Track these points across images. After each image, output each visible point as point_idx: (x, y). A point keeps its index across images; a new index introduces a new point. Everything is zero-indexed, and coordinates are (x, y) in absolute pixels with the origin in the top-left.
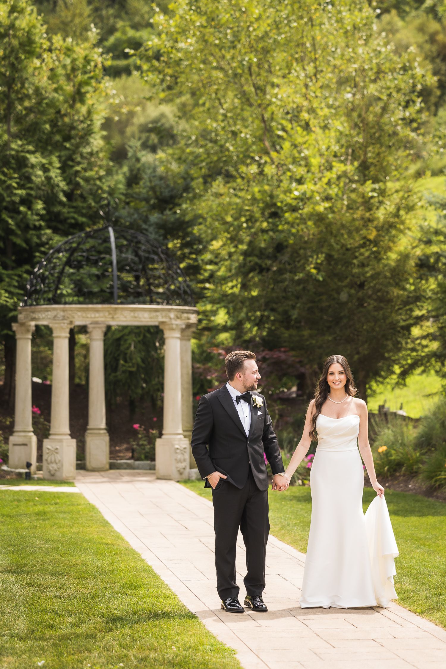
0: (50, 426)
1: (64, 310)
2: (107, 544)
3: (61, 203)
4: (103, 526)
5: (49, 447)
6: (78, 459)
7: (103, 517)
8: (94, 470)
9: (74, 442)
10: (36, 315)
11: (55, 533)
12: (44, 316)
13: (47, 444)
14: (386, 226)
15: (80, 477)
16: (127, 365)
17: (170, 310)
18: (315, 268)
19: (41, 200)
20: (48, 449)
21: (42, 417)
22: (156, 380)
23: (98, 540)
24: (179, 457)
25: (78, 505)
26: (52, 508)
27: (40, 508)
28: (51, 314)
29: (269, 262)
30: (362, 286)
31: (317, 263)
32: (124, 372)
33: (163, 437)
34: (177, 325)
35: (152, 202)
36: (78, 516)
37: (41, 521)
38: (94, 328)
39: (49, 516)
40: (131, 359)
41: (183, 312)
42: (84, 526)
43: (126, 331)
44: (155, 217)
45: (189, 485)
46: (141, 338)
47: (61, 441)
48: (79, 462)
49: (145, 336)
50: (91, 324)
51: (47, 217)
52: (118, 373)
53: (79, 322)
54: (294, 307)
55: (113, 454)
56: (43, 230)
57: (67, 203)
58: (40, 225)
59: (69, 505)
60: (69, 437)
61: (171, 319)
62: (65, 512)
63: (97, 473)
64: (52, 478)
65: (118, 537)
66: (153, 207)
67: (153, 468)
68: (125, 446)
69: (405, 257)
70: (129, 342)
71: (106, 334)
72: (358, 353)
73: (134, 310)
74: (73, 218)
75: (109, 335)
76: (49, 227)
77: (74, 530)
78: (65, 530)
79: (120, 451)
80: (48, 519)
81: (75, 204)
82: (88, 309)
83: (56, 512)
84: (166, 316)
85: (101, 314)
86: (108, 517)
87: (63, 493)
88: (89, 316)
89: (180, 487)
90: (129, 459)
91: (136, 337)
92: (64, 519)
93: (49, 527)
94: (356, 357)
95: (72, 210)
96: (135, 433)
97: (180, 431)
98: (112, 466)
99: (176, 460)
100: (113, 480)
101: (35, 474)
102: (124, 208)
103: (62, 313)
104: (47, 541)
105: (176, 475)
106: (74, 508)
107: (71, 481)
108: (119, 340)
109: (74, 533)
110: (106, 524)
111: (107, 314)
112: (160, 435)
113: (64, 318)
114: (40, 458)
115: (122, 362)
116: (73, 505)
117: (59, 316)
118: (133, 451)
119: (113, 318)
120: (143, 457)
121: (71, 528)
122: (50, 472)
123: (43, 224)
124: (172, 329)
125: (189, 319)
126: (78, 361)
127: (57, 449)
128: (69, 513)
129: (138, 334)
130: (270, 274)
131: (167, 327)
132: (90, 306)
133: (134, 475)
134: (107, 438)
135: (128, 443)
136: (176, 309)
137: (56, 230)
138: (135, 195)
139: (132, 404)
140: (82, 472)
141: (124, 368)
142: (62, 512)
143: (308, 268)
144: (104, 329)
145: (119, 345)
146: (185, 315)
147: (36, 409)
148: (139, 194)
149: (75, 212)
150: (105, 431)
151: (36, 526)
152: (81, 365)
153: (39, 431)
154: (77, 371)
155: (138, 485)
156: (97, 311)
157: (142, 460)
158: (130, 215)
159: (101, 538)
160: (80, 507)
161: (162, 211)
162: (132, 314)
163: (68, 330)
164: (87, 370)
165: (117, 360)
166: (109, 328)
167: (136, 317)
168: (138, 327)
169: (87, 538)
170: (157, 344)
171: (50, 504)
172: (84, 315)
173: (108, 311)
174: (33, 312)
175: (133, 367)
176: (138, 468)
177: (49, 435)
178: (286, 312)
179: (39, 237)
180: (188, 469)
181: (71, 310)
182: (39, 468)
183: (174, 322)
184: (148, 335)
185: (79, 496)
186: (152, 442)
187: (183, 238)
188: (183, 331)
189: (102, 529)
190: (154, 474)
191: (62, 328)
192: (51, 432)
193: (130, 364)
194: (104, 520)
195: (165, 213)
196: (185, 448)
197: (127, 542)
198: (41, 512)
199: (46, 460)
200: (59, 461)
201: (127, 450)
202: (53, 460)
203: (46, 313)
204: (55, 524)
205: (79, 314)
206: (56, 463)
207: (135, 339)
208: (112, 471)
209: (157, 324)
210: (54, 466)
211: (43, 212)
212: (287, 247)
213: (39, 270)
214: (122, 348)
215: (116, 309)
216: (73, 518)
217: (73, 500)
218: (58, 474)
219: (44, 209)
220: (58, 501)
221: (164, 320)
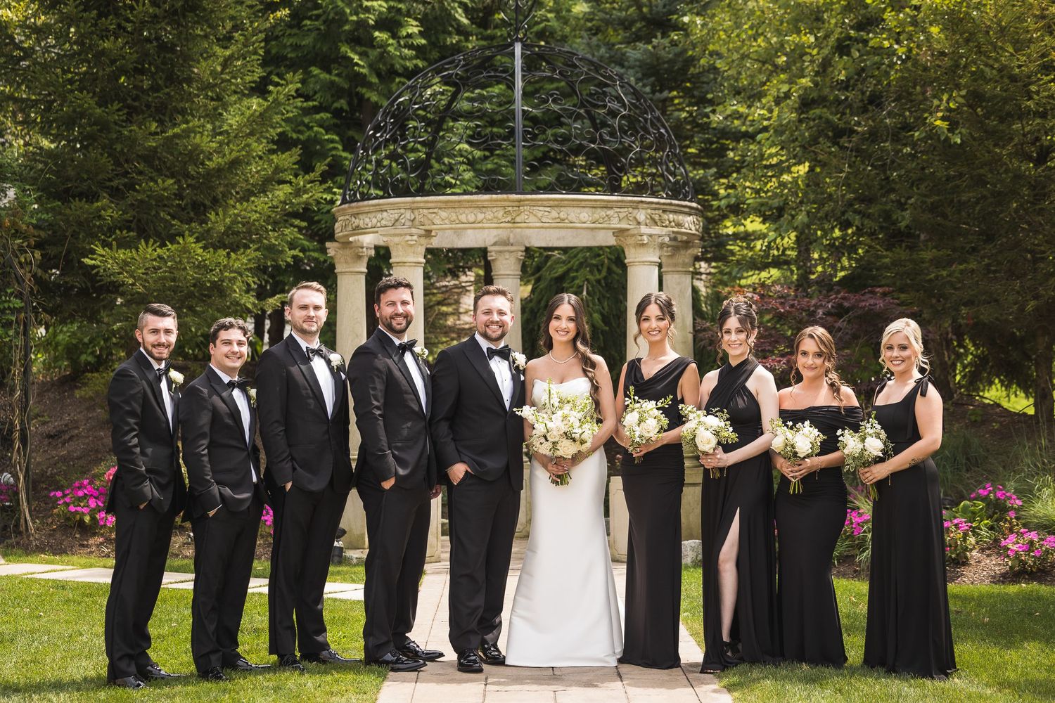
1: (413, 208)
17: (636, 206)
18: (943, 119)
19: (417, 19)
28: (388, 217)
31: (949, 110)
34: (651, 236)
38: (500, 253)
41: (667, 210)
43: (575, 262)
50: (495, 244)
54: (902, 206)
61: (638, 223)
72: (1036, 297)
73: (559, 204)
82: (461, 204)
84: (627, 218)
85: (489, 215)
88: (463, 218)
91: (591, 272)
94: (1031, 305)
103: (409, 215)
113: (413, 224)
117: (402, 219)
119: (513, 222)
124: (642, 245)
125: (678, 225)
129: (596, 268)
131: (630, 241)
132: (466, 197)
143: (930, 119)
146: (672, 217)
162: (554, 214)
163: (421, 250)
167: (561, 221)
172: (453, 216)
173: (504, 208)
174: (355, 215)
178: (887, 215)
183: (644, 229)
188: (663, 248)
191: (410, 245)
203: (379, 216)
205: (443, 214)
207: (589, 276)
211: (421, 41)
215: (519, 202)
221: (624, 225)
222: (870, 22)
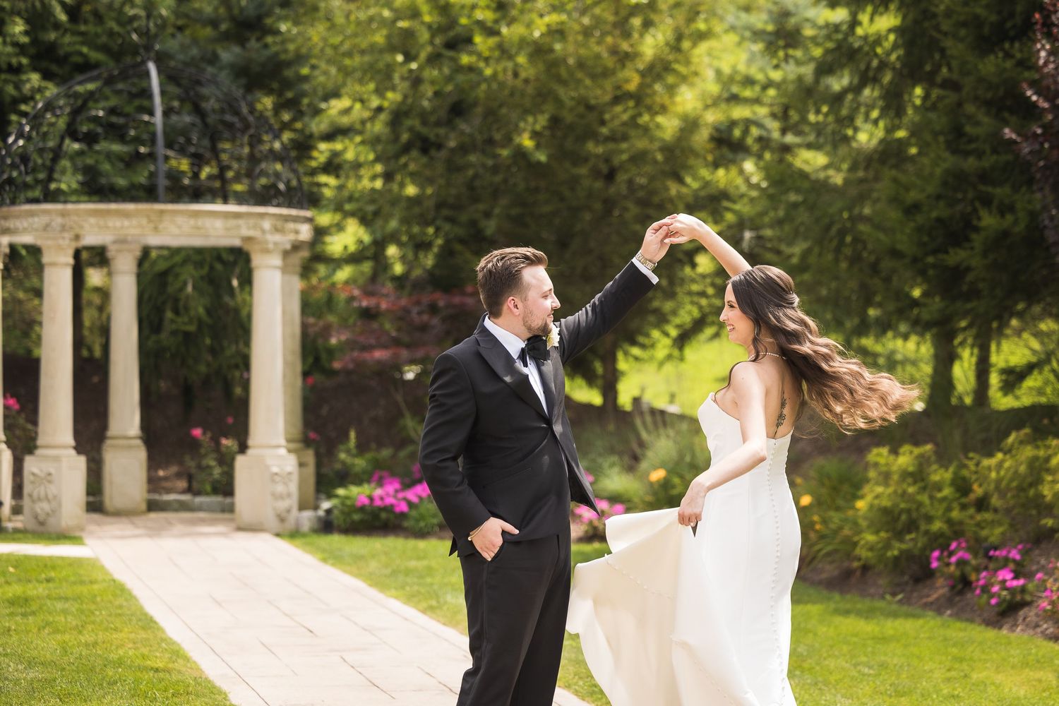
0: (36, 433)
1: (63, 214)
2: (157, 670)
3: (57, 26)
4: (143, 628)
5: (36, 470)
6: (89, 493)
7: (141, 609)
8: (118, 514)
9: (81, 462)
10: (11, 224)
11: (47, 646)
12: (25, 224)
13: (31, 465)
14: (658, 68)
15: (92, 527)
16: (180, 320)
17: (262, 216)
18: (531, 139)
19: (22, 18)
20: (34, 474)
21: (23, 415)
22: (233, 348)
23: (138, 662)
24: (280, 488)
25: (91, 582)
26: (41, 590)
27: (16, 590)
28: (38, 221)
29: (442, 131)
30: (610, 176)
31: (534, 130)
32: (174, 333)
33: (250, 452)
34: (276, 244)
35: (224, 27)
36: (93, 607)
37: (18, 618)
38: (119, 251)
39: (34, 608)
40: (187, 309)
41: (287, 219)
42: (106, 629)
43: (178, 259)
44: (228, 54)
45: (299, 541)
46: (205, 271)
47: (57, 459)
48: (91, 499)
49: (212, 268)
50: (115, 242)
51: (32, 51)
52: (164, 336)
53: (90, 239)
55: (154, 483)
56: (25, 73)
57: (68, 26)
58: (20, 65)
59: (74, 583)
60: (73, 452)
61: (263, 231)
62: (66, 599)
63: (124, 519)
64: (41, 529)
65: (177, 653)
66: (226, 37)
67: (230, 509)
68: (174, 469)
69: (691, 125)
70: (182, 278)
71: (140, 263)
73: (197, 214)
74: (81, 54)
75: (146, 265)
76: (35, 69)
77: (87, 637)
78: (67, 637)
79: (165, 479)
80: (33, 613)
81: (83, 28)
82: (108, 212)
83: (49, 597)
84: (255, 227)
85: (134, 222)
86: (153, 608)
87: (62, 558)
88: (110, 224)
89: (283, 545)
90: (184, 492)
91: (195, 268)
92: (65, 612)
93: (35, 630)
95: (79, 39)
96: (194, 445)
97: (283, 442)
98: (153, 506)
99: (273, 495)
100: (155, 532)
101: (10, 520)
102: (173, 36)
103: (59, 220)
104: (31, 664)
105: (273, 523)
106: (84, 590)
107: (77, 534)
108: (164, 274)
109: (87, 645)
110: (148, 623)
111: (144, 221)
112: (243, 448)
113: (63, 228)
114: (18, 491)
115: (169, 315)
116: (82, 583)
117: (53, 223)
118: (190, 478)
119: (156, 229)
120: (208, 488)
121: (80, 632)
122: (36, 517)
123: (25, 61)
124: (267, 251)
125: (297, 232)
126: (88, 317)
127: (50, 474)
128: (74, 600)
129: (198, 265)
130: (443, 154)
131: (256, 247)
132: (113, 206)
133: (193, 522)
134: (141, 454)
135: (181, 463)
136: (274, 215)
137: (47, 76)
138: (192, 14)
139: (187, 392)
140: (96, 516)
141: (174, 327)
142: (60, 598)
143: (517, 140)
144: (138, 254)
145: (164, 285)
146: (291, 226)
147: (12, 402)
148: (199, 11)
149: (83, 43)
150: (139, 442)
151: (9, 630)
152: (93, 324)
153: (17, 442)
154: (86, 333)
155: (204, 542)
156: (126, 215)
157: (207, 494)
158: (184, 48)
159: (144, 657)
160: (96, 587)
161: (242, 42)
162: (192, 222)
163: (71, 252)
164: (105, 331)
165: (160, 311)
166: (146, 251)
167: (198, 228)
168: (199, 251)
169: (113, 656)
170: (235, 283)
171: (38, 581)
172: (102, 223)
173: (148, 217)
174: (6, 218)
175: (191, 322)
176: (199, 509)
177: (36, 447)
179: (17, 87)
180: (295, 512)
181: (77, 212)
182: (17, 510)
183: (269, 238)
184: (219, 267)
185: (93, 564)
186: (227, 462)
187: (280, 94)
188: (286, 254)
189: (143, 635)
190: (232, 520)
191: (60, 248)
192: (40, 442)
193: (186, 319)
194: (146, 614)
195: (248, 46)
196: (290, 473)
197: (195, 662)
198: (19, 598)
199: (30, 496)
200: (55, 497)
201: (178, 475)
202: (42, 493)
203: (30, 220)
204: (48, 624)
205: (92, 220)
206: (48, 501)
207: (194, 272)
208: (153, 515)
209: (236, 242)
210: (45, 506)
211: (25, 40)
212: (475, 104)
213: (15, 141)
214: (170, 290)
215: (162, 212)
216: (82, 612)
217: (82, 572)
218: (52, 521)
219: (26, 33)
220: (53, 574)
221: (251, 233)
222: (459, 42)
